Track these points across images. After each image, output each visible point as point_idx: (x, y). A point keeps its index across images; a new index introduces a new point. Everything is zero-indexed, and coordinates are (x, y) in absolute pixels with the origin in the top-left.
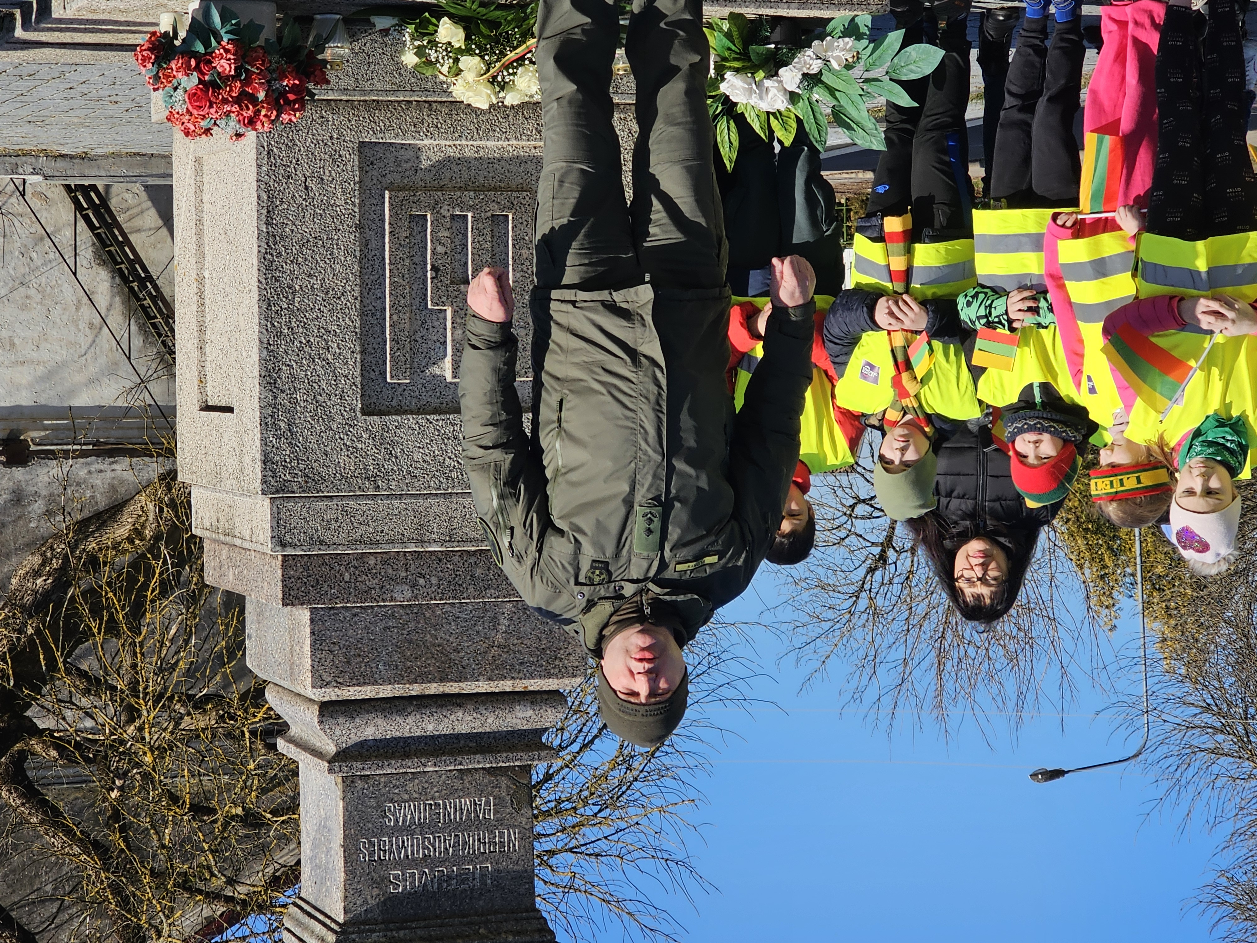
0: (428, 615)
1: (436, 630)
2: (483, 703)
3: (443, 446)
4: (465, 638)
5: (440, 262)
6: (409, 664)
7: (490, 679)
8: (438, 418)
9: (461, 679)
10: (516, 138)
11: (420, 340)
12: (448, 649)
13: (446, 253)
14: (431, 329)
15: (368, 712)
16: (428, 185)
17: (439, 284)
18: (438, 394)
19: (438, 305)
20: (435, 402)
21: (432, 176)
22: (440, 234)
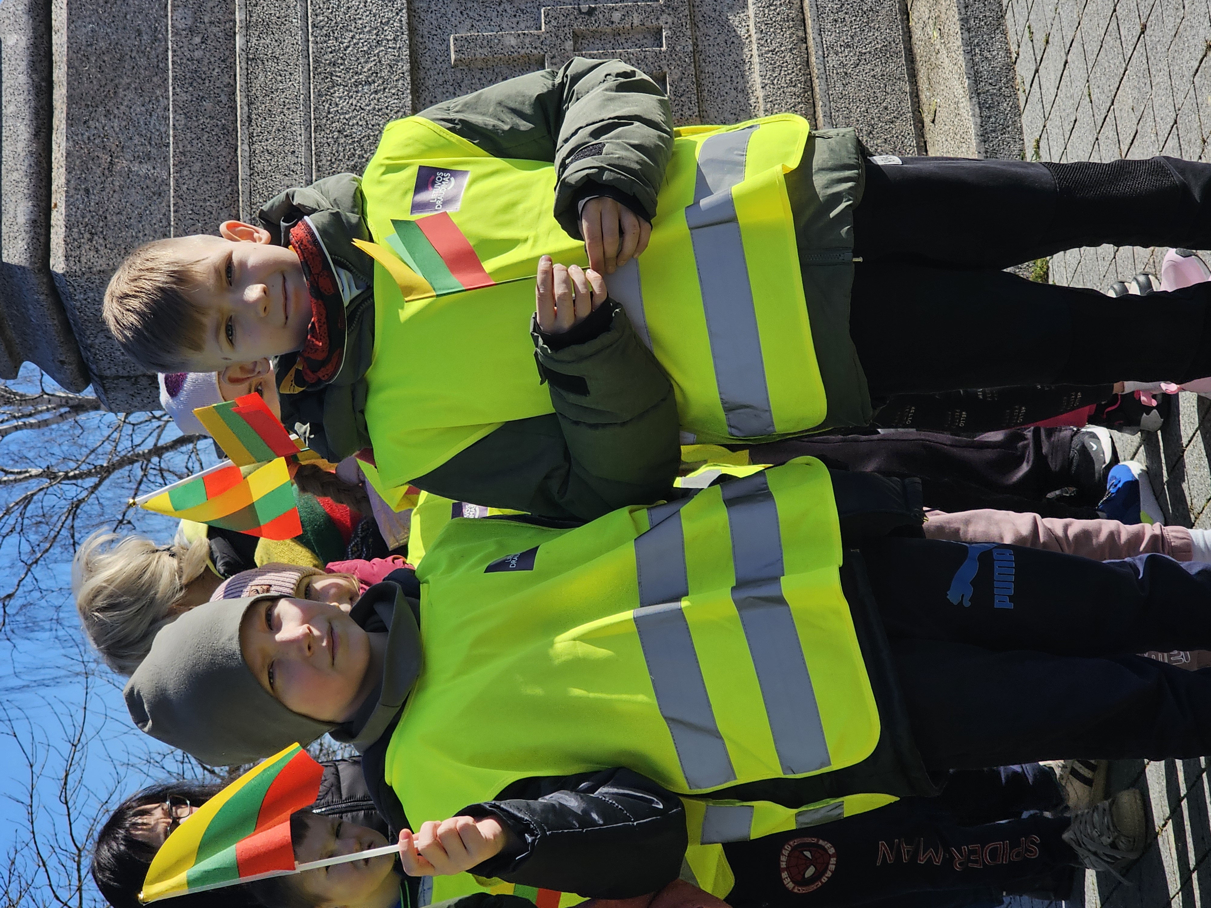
0: (155, 79)
1: (136, 89)
2: (38, 163)
3: (368, 29)
4: (124, 123)
5: (601, 16)
6: (93, 59)
7: (68, 154)
8: (404, 23)
9: (71, 120)
10: (766, 97)
11: (500, 9)
12: (110, 104)
13: (612, 23)
14: (515, 20)
15: (35, 30)
16: (696, 9)
17: (572, 17)
18: (434, 32)
19: (545, 17)
20: (423, 29)
21: (708, 13)
22: (635, 15)
